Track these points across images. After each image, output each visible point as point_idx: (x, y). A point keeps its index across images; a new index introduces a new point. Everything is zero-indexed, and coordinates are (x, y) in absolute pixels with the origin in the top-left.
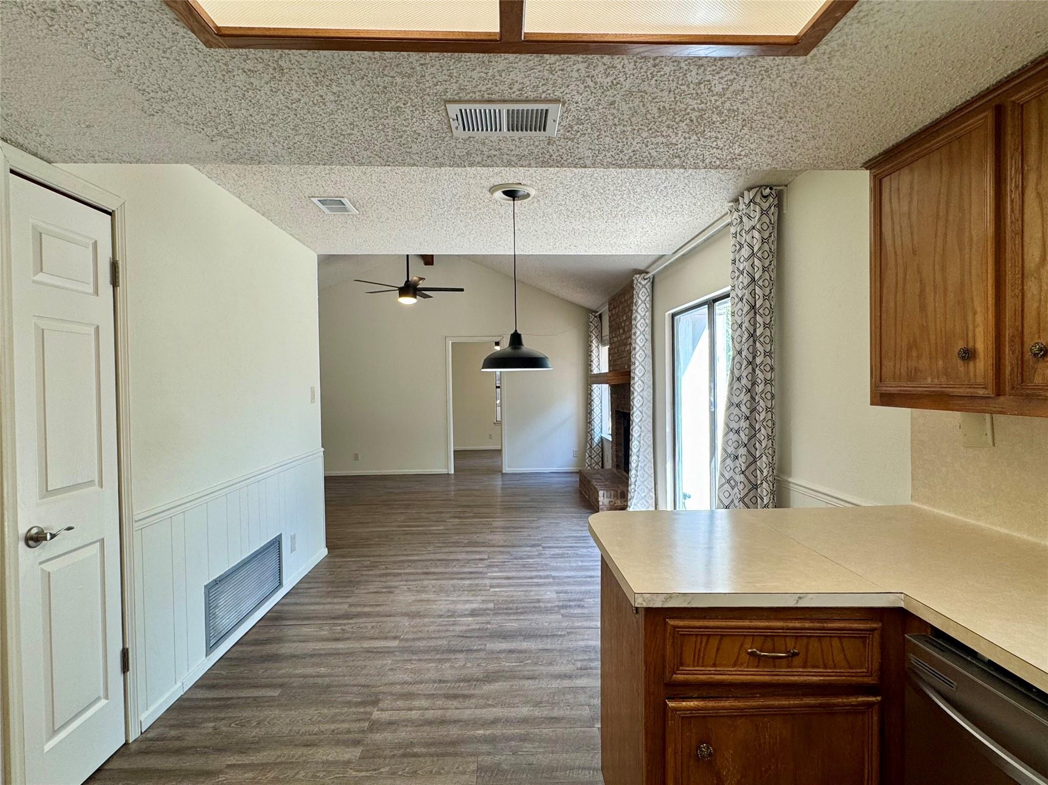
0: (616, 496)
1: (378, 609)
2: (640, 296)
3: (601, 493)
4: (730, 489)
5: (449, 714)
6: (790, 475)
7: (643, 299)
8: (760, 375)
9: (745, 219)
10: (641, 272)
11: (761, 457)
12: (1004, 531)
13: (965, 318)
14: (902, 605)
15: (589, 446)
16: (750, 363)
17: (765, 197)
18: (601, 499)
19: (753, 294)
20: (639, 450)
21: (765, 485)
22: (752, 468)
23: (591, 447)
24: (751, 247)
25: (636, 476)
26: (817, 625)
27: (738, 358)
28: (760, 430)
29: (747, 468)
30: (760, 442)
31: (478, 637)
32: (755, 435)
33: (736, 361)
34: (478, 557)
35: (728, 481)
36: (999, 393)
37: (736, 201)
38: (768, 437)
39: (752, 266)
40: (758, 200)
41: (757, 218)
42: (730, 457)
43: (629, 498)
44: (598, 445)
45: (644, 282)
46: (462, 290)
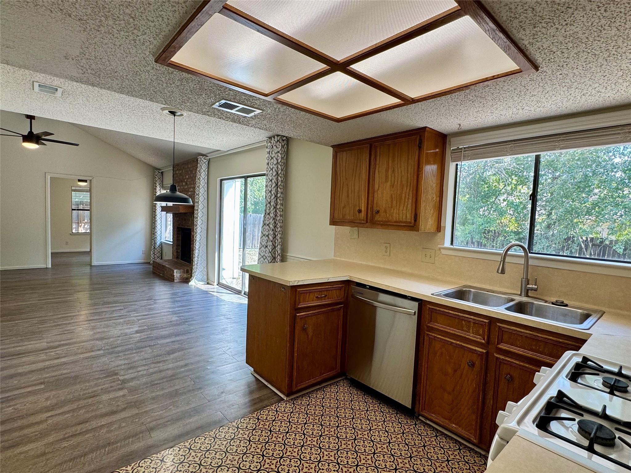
0: (184, 272)
1: (71, 341)
2: (202, 167)
3: (175, 271)
4: (263, 260)
5: (161, 368)
6: (287, 252)
7: (204, 169)
8: (279, 213)
9: (275, 147)
10: (203, 155)
11: (278, 246)
12: (360, 262)
13: (359, 201)
14: (349, 279)
15: (153, 248)
16: (275, 208)
17: (283, 140)
18: (175, 274)
19: (277, 179)
20: (200, 247)
21: (279, 257)
22: (273, 251)
23: (154, 248)
24: (277, 160)
25: (198, 260)
26: (331, 287)
27: (268, 205)
28: (278, 235)
29: (272, 250)
30: (278, 240)
31: (150, 340)
32: (275, 237)
33: (267, 206)
34: (117, 308)
35: (263, 257)
36: (367, 222)
37: (270, 138)
38: (280, 238)
39: (277, 167)
40: (281, 141)
41: (280, 148)
42: (263, 246)
43: (193, 272)
44: (159, 246)
45: (205, 161)
46: (77, 145)
